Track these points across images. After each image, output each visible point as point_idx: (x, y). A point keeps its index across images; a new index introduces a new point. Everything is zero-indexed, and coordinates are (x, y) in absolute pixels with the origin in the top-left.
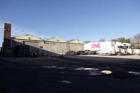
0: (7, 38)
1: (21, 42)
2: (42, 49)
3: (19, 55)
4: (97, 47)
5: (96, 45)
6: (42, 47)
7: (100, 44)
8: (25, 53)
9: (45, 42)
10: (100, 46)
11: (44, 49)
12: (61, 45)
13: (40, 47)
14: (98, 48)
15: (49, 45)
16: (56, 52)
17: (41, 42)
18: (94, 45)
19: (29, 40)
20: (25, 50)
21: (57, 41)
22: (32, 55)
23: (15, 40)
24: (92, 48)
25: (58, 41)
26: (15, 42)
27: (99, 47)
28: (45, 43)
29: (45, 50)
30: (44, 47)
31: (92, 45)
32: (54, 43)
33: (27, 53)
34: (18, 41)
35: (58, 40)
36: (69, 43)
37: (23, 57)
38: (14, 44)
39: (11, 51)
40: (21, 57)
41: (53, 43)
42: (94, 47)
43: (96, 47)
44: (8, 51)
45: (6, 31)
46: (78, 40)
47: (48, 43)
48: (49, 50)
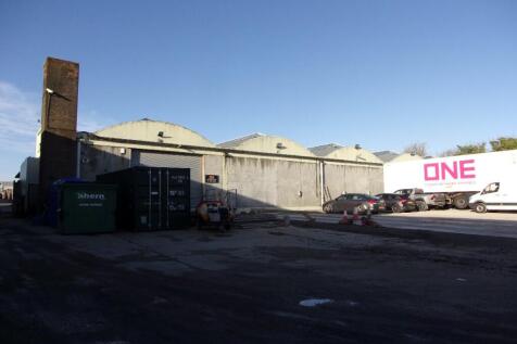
0: (58, 133)
1: (122, 151)
2: (215, 185)
3: (144, 219)
4: (454, 175)
5: (451, 166)
6: (216, 178)
7: (472, 161)
8: (172, 208)
9: (227, 152)
10: (472, 169)
11: (225, 185)
12: (293, 166)
13: (207, 177)
14: (459, 179)
15: (246, 167)
16: (274, 202)
17: (213, 153)
18: (436, 165)
19: (161, 144)
20: (173, 193)
21: (275, 151)
22: (216, 217)
23: (96, 143)
24: (427, 178)
25: (283, 152)
26: (96, 152)
27: (463, 176)
28: (227, 156)
29: (228, 193)
30: (224, 178)
31: (426, 166)
32: (265, 158)
33: (182, 207)
34: (109, 150)
35: (279, 146)
36: (322, 160)
37: (164, 228)
38: (93, 163)
39: (102, 196)
40: (155, 229)
41: (262, 161)
42: (437, 178)
43: (447, 173)
44: (87, 201)
45: (56, 98)
46: (357, 147)
47: (241, 159)
48: (246, 192)
